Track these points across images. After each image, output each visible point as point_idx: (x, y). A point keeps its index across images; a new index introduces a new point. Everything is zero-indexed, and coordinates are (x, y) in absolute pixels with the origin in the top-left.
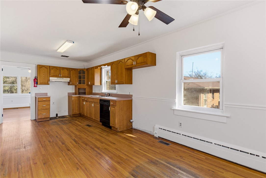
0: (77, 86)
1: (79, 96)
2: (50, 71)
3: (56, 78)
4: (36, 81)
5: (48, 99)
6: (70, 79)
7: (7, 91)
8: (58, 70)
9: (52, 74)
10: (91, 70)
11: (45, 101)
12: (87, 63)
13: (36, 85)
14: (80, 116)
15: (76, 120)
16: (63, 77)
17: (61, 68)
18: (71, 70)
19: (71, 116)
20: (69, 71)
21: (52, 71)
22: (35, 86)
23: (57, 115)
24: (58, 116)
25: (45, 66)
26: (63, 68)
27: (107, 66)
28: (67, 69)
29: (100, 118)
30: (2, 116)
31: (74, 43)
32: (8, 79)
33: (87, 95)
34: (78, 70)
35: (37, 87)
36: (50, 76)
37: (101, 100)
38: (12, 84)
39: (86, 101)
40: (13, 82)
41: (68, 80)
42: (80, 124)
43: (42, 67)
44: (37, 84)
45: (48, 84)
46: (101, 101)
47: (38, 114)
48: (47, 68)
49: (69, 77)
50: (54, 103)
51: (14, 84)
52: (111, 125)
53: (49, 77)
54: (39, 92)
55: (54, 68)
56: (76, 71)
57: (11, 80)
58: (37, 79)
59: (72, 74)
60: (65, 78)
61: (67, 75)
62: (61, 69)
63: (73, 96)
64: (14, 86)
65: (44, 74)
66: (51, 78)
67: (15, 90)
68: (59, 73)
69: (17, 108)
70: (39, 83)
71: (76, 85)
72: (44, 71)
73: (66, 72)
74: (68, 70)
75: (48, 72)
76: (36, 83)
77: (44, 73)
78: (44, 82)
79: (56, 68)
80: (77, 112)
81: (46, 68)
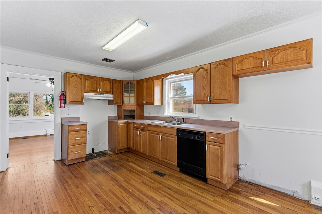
0: (121, 106)
1: (127, 122)
2: (85, 84)
4: (64, 99)
5: (83, 128)
6: (112, 96)
7: (13, 111)
8: (96, 81)
9: (87, 88)
10: (147, 82)
11: (79, 130)
12: (134, 73)
13: (63, 105)
14: (128, 151)
15: (128, 161)
16: (103, 92)
17: (100, 78)
18: (114, 82)
19: (116, 153)
20: (112, 83)
21: (88, 83)
22: (61, 107)
23: (93, 150)
24: (95, 152)
25: (77, 75)
26: (104, 79)
27: (182, 74)
28: (109, 80)
29: (177, 160)
30: (8, 157)
31: (147, 25)
32: (13, 98)
33: (138, 119)
34: (124, 82)
35: (64, 108)
36: (85, 91)
37: (179, 130)
38: (18, 103)
39: (143, 130)
40: (19, 101)
41: (110, 97)
42: (141, 169)
43: (73, 76)
44: (65, 103)
45: (81, 103)
46: (180, 132)
47: (68, 153)
48: (81, 79)
49: (112, 93)
50: (88, 132)
51: (21, 103)
52: (208, 176)
53: (83, 92)
54: (68, 116)
55: (91, 78)
56: (121, 84)
57: (17, 98)
58: (64, 96)
59: (116, 89)
60: (106, 95)
61: (108, 89)
62: (100, 80)
63: (119, 121)
64: (20, 106)
65: (76, 88)
66: (86, 94)
67: (21, 111)
68: (98, 87)
69: (28, 137)
70: (68, 101)
71: (121, 104)
72: (75, 82)
73: (108, 86)
74: (110, 83)
75: (81, 84)
76: (63, 101)
77: (76, 85)
78: (76, 100)
79: (94, 79)
80: (124, 145)
81: (78, 77)
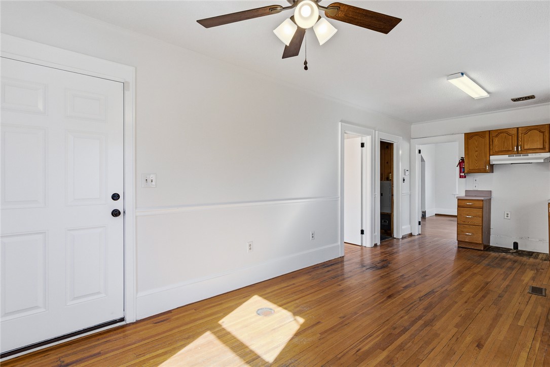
2: (491, 143)
3: (506, 157)
4: (464, 166)
8: (511, 135)
9: (495, 149)
11: (470, 207)
13: (462, 174)
17: (520, 129)
20: (546, 132)
21: (496, 141)
22: (460, 177)
23: (516, 245)
25: (479, 133)
28: (541, 128)
31: (463, 74)
35: (465, 177)
36: (491, 153)
43: (472, 137)
47: (457, 232)
48: (484, 137)
49: (547, 149)
50: (508, 214)
54: (475, 189)
55: (501, 133)
58: (464, 163)
60: (534, 154)
61: (538, 143)
65: (477, 151)
68: (516, 144)
72: (476, 144)
73: (537, 138)
74: (543, 132)
75: (485, 145)
76: (463, 171)
77: (477, 147)
78: (477, 167)
79: (507, 132)
81: (481, 136)
